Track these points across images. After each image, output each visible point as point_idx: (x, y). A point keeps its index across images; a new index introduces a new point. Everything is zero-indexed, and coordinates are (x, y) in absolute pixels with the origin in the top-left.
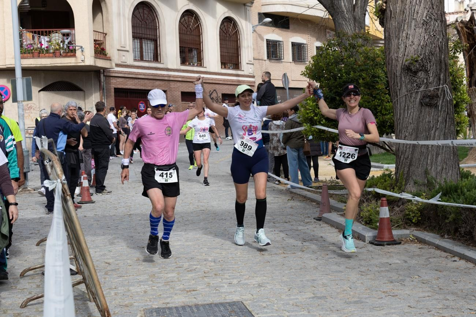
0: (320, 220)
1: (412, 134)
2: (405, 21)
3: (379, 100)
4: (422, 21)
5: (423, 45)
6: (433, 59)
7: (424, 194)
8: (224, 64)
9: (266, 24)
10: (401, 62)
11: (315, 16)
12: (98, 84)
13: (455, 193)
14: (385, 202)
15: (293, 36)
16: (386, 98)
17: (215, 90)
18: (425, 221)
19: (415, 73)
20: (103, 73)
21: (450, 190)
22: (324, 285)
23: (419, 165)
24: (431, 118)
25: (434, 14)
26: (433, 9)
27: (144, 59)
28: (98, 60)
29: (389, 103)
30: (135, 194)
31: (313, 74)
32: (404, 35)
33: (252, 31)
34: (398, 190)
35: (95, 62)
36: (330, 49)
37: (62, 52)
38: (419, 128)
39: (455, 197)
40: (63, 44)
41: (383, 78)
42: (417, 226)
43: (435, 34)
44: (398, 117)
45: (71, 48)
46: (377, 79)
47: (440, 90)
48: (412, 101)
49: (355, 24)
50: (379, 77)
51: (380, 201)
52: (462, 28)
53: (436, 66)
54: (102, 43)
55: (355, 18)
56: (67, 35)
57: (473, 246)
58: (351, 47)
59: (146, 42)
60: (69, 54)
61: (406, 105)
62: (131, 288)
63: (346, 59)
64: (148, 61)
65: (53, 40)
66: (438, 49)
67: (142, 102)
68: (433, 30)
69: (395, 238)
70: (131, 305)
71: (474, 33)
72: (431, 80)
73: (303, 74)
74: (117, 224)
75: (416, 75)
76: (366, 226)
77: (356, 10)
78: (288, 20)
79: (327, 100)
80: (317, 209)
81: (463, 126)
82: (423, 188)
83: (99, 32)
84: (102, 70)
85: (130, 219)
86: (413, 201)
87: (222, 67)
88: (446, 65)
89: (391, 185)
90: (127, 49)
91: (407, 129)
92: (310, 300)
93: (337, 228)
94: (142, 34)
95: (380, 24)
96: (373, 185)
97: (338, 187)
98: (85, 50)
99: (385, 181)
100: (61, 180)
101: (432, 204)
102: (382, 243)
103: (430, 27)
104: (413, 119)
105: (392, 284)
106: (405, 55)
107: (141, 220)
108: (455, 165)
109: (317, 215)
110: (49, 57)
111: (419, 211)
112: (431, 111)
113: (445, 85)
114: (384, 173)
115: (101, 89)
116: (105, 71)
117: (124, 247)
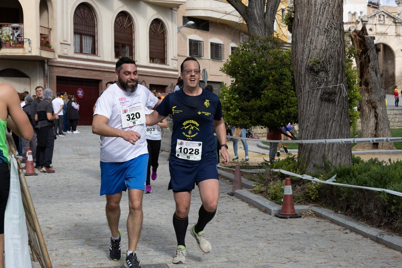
0: (233, 195)
1: (313, 124)
2: (310, 29)
3: (285, 95)
4: (324, 29)
5: (324, 50)
6: (333, 61)
7: (321, 175)
8: (152, 59)
9: (189, 26)
10: (305, 63)
11: (231, 21)
12: (43, 72)
13: (348, 176)
14: (289, 182)
15: (212, 37)
16: (292, 93)
17: (144, 81)
18: (322, 198)
19: (317, 73)
20: (47, 63)
21: (344, 173)
22: (237, 251)
23: (318, 150)
24: (330, 111)
25: (334, 24)
26: (334, 19)
27: (84, 52)
28: (43, 51)
29: (294, 97)
31: (230, 71)
32: (309, 40)
33: (177, 32)
34: (300, 171)
35: (40, 53)
36: (245, 49)
37: (12, 43)
38: (319, 119)
39: (348, 179)
40: (13, 37)
41: (290, 76)
42: (315, 202)
43: (334, 41)
44: (302, 109)
45: (20, 40)
46: (284, 77)
47: (338, 88)
48: (314, 96)
49: (265, 29)
50: (285, 75)
51: (285, 181)
52: (355, 36)
53: (335, 68)
54: (47, 37)
55: (265, 24)
56: (17, 29)
57: (362, 221)
58: (262, 48)
59: (86, 38)
60: (18, 45)
61: (309, 100)
62: (70, 250)
63: (258, 58)
64: (87, 54)
65: (4, 32)
66: (336, 53)
67: (80, 89)
68: (333, 37)
69: (297, 212)
70: (70, 265)
71: (365, 41)
72: (330, 80)
73: (222, 70)
74: (57, 194)
75: (318, 74)
76: (272, 201)
77: (266, 17)
78: (208, 24)
79: (242, 93)
80: (230, 186)
81: (354, 119)
82: (320, 171)
83: (44, 27)
84: (46, 61)
85: (68, 190)
86: (312, 181)
87: (150, 62)
88: (343, 67)
89: (294, 167)
90: (69, 42)
91: (309, 120)
92: (224, 264)
93: (247, 202)
94: (82, 30)
95: (289, 30)
96: (279, 166)
97: (248, 167)
98: (32, 42)
99: (289, 164)
100: (15, 155)
101: (328, 185)
102: (286, 217)
103: (331, 35)
104: (315, 112)
105: (294, 252)
106: (309, 57)
107: (77, 191)
108: (348, 152)
109: (230, 191)
111: (317, 190)
112: (329, 105)
113: (341, 84)
114: (288, 156)
115: (45, 77)
116: (49, 61)
117: (64, 214)
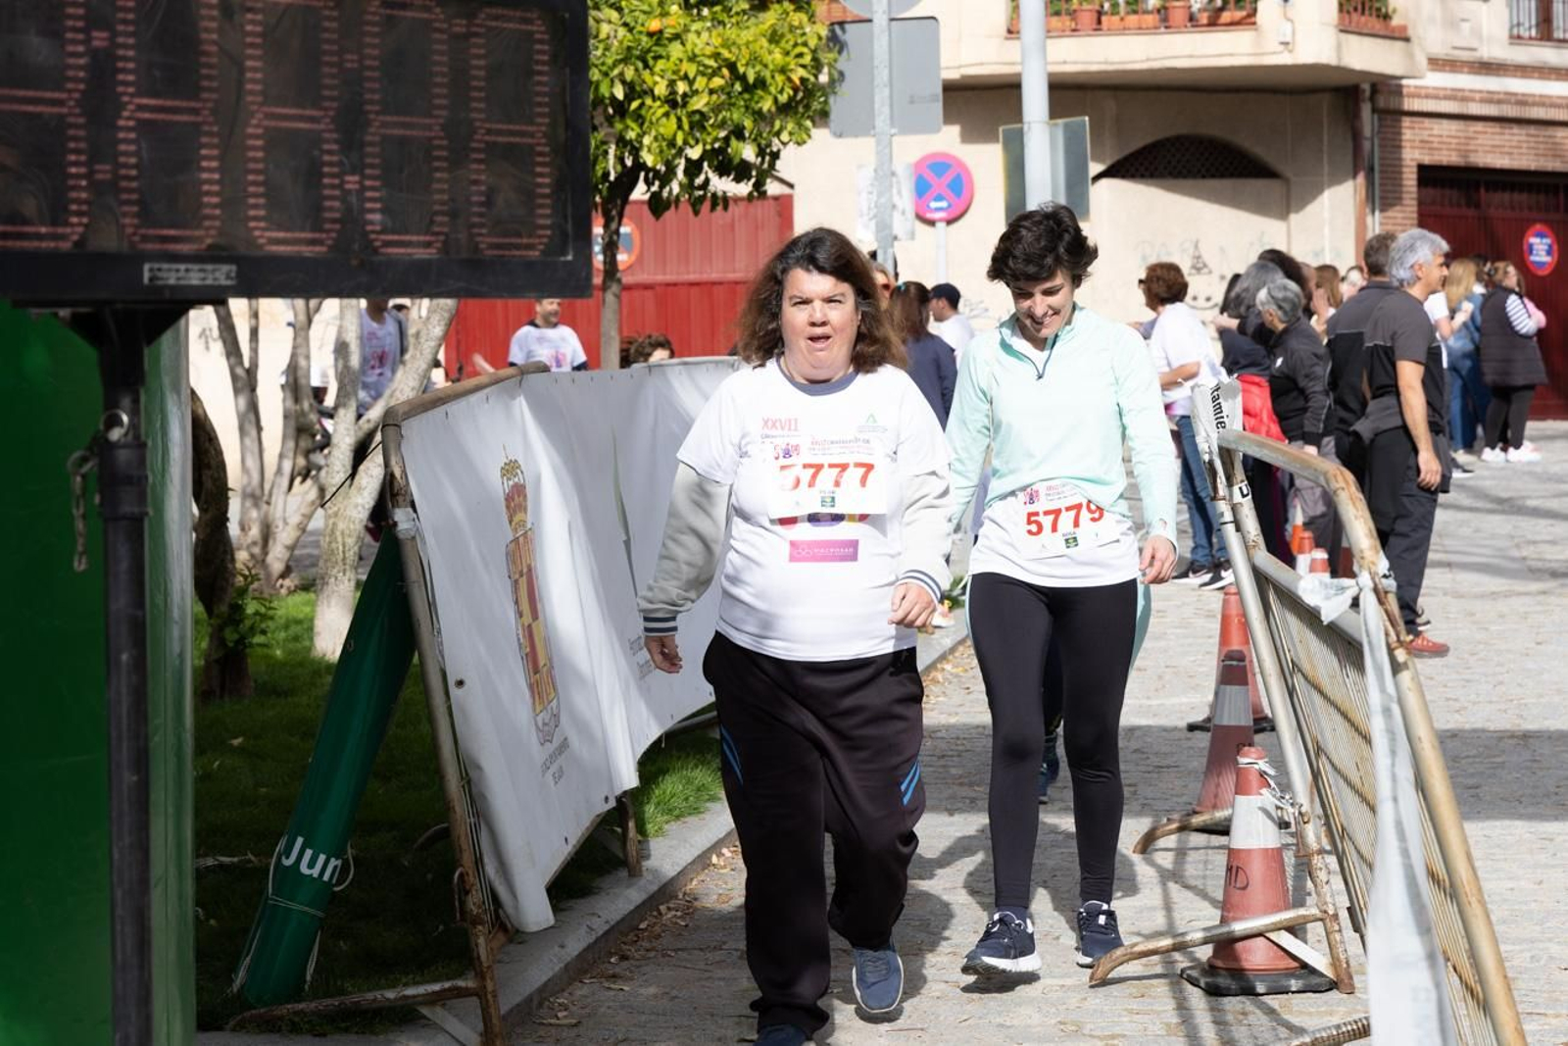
12: (1350, 145)
20: (1372, 99)
27: (1558, 34)
28: (1353, 40)
30: (1533, 645)
35: (1339, 47)
37: (1196, 6)
60: (1226, 16)
67: (1538, 226)
74: (1472, 775)
84: (1366, 87)
100: (1373, 576)
110: (1140, 30)
115: (1360, 168)
116: (1379, 87)
117: (1522, 883)
